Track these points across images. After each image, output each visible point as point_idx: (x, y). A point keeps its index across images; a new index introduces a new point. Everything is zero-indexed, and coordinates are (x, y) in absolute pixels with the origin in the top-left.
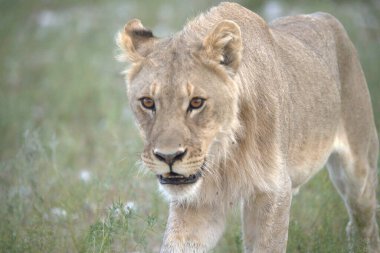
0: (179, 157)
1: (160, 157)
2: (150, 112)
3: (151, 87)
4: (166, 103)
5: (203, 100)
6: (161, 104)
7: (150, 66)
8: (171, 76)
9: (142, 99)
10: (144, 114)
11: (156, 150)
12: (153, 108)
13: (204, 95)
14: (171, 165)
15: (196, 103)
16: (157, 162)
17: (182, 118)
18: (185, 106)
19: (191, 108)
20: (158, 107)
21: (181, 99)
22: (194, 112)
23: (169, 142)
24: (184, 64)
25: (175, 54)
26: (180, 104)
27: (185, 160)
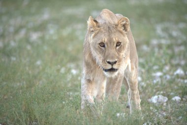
0: (115, 62)
1: (109, 63)
2: (103, 48)
3: (103, 39)
4: (109, 44)
5: (120, 43)
6: (107, 45)
7: (102, 32)
8: (109, 35)
9: (100, 44)
10: (101, 49)
11: (108, 61)
12: (104, 46)
13: (120, 41)
14: (112, 65)
15: (118, 44)
16: (108, 64)
17: (115, 49)
18: (115, 45)
19: (117, 46)
20: (106, 46)
21: (114, 43)
22: (118, 47)
23: (112, 58)
24: (113, 31)
25: (109, 27)
26: (114, 45)
27: (117, 64)
